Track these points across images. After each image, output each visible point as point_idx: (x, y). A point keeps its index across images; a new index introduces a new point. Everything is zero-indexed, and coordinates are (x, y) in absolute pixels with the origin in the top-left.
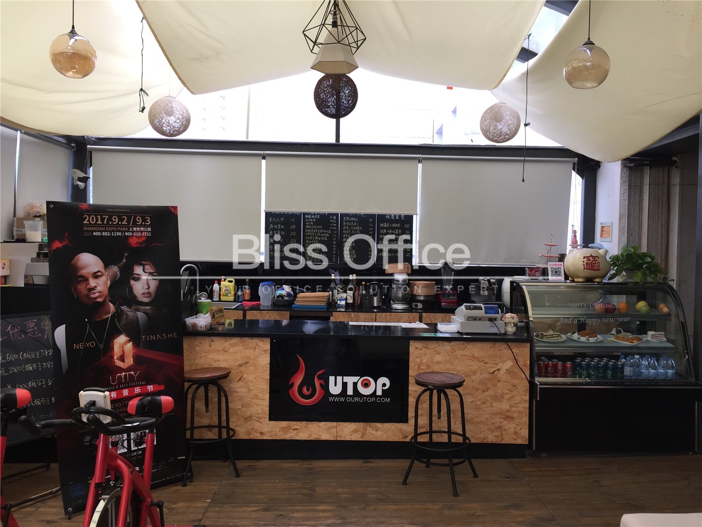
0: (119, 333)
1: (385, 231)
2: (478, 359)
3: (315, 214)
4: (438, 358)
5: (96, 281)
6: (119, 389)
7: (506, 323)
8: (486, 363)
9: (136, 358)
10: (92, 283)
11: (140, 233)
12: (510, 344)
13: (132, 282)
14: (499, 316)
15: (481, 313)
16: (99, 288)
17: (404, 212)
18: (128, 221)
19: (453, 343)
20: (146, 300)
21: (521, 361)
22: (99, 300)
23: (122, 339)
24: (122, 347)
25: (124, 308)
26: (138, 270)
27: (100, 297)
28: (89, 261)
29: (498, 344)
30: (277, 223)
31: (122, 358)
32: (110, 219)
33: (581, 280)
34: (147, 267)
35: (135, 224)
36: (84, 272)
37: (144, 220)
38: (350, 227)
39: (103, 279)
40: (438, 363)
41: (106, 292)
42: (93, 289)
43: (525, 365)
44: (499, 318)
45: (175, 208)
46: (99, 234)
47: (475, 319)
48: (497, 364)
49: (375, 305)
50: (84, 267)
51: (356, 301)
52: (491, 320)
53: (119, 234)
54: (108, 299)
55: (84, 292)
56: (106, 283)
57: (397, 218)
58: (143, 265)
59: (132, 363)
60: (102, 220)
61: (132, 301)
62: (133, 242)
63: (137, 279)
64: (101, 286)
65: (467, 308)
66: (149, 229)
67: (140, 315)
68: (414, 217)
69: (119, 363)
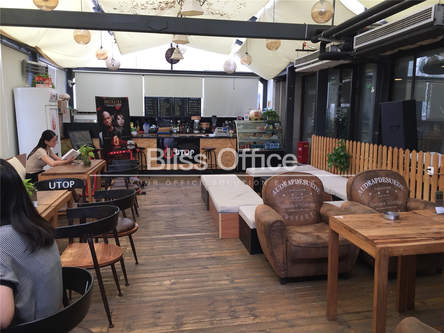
0: (115, 135)
1: (191, 104)
2: (221, 144)
3: (164, 98)
4: (209, 144)
5: (108, 120)
6: (116, 151)
7: (229, 133)
8: (223, 145)
9: (120, 143)
10: (107, 120)
11: (119, 105)
12: (230, 139)
13: (117, 120)
14: (227, 131)
15: (222, 130)
16: (109, 122)
17: (198, 97)
18: (116, 102)
19: (213, 139)
20: (121, 126)
21: (233, 144)
22: (109, 125)
23: (116, 137)
24: (116, 139)
25: (116, 128)
26: (119, 117)
27: (109, 124)
28: (106, 114)
29: (227, 139)
30: (149, 101)
31: (116, 143)
32: (111, 101)
33: (254, 120)
34: (121, 116)
35: (117, 103)
36: (105, 117)
37: (120, 102)
38: (177, 102)
39: (110, 119)
40: (209, 145)
41: (111, 123)
42: (108, 122)
43: (235, 145)
44: (227, 132)
45: (128, 98)
46: (108, 106)
47: (220, 132)
48: (226, 145)
49: (188, 132)
50: (105, 116)
51: (180, 131)
52: (225, 132)
53: (113, 106)
54: (112, 125)
55: (106, 123)
56: (111, 120)
57: (195, 99)
58: (120, 115)
59: (119, 144)
60: (109, 102)
61: (117, 126)
62: (117, 108)
63: (119, 119)
64: (109, 121)
65: (218, 129)
66: (121, 104)
67: (120, 130)
68: (202, 99)
69: (115, 144)
